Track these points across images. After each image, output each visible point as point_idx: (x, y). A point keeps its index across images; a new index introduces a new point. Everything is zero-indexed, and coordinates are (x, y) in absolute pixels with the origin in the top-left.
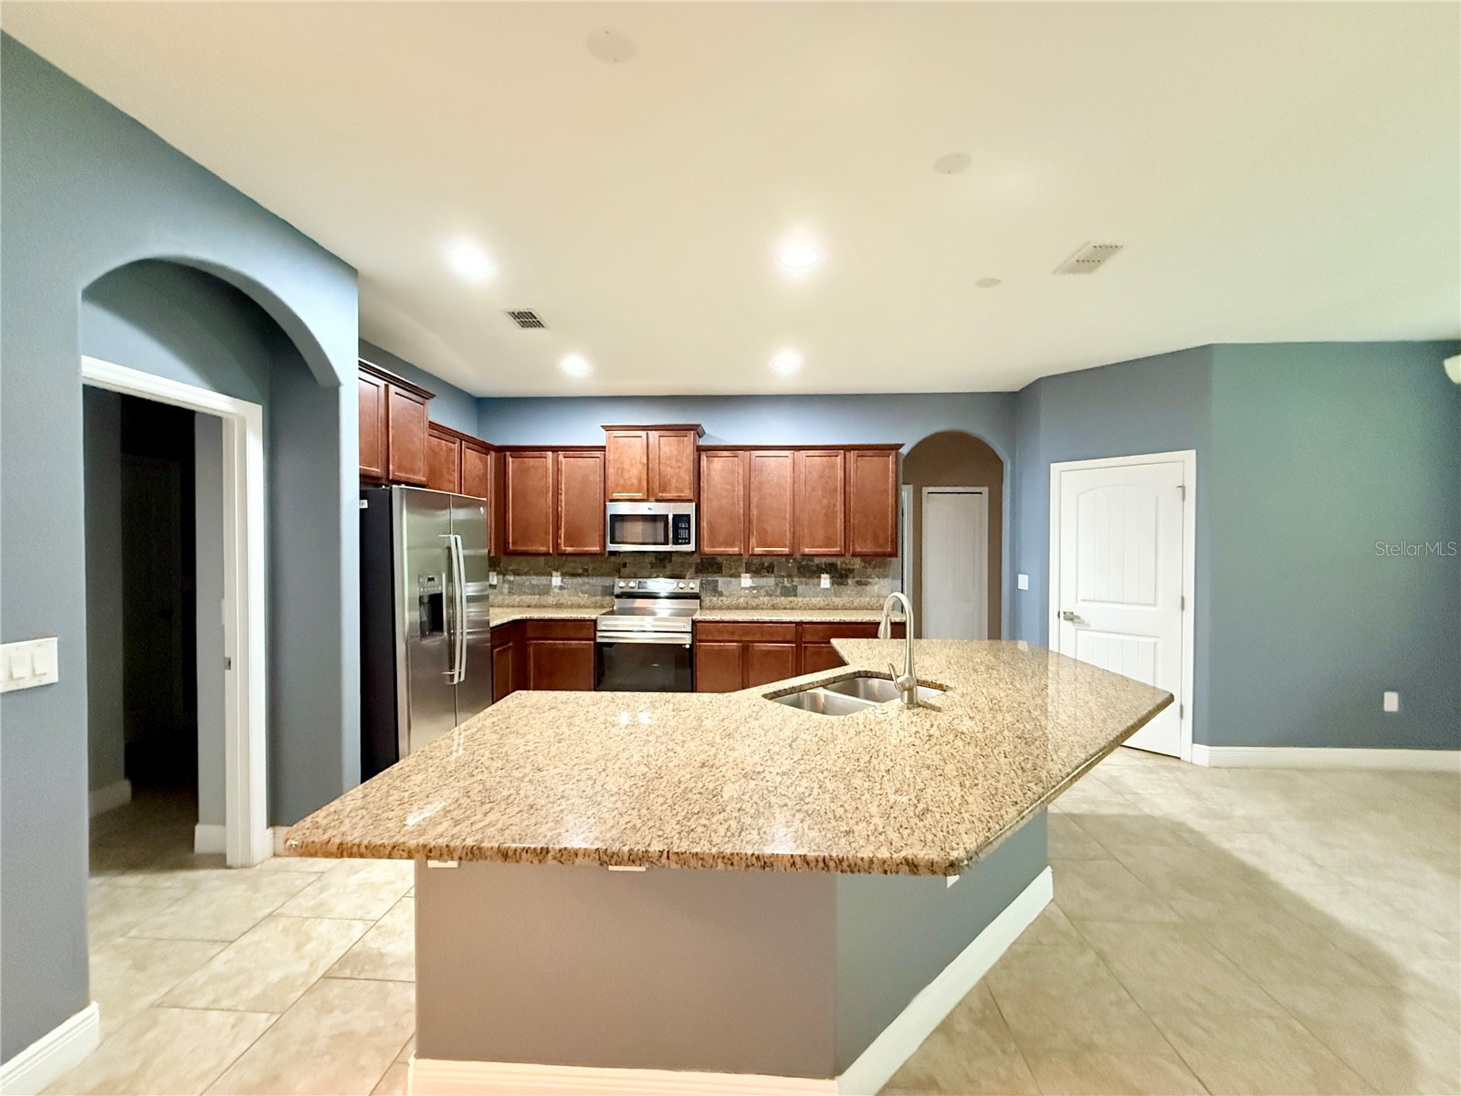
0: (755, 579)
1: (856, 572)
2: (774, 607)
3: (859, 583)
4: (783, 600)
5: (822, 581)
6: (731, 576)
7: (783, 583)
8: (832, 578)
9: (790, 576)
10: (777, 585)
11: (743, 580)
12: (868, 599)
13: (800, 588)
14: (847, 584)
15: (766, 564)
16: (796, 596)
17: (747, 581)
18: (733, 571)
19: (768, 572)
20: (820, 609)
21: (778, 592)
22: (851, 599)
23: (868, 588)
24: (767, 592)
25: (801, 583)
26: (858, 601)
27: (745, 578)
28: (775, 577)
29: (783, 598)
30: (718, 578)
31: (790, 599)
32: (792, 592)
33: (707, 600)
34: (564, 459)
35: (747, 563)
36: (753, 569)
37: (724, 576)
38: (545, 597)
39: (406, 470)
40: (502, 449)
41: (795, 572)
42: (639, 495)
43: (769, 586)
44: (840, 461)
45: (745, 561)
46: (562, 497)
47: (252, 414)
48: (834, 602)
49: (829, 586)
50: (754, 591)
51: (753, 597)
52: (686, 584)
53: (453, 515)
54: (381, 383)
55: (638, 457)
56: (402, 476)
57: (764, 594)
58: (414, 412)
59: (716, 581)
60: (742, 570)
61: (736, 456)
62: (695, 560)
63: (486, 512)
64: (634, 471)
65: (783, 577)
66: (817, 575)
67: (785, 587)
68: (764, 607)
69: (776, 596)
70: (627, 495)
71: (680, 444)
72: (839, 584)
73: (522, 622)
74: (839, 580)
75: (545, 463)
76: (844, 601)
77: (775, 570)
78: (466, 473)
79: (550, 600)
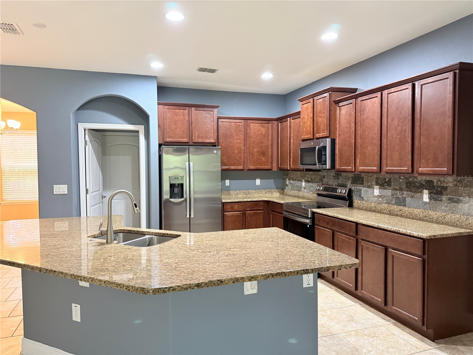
1: (449, 190)
2: (390, 213)
4: (396, 208)
5: (424, 196)
6: (369, 187)
7: (396, 194)
8: (430, 193)
9: (401, 189)
11: (375, 190)
12: (458, 216)
13: (408, 200)
14: (441, 201)
15: (387, 179)
16: (405, 206)
17: (377, 191)
18: (369, 183)
19: (388, 185)
20: (420, 219)
21: (393, 202)
22: (443, 214)
23: (460, 206)
24: (387, 200)
25: (409, 196)
26: (449, 216)
27: (376, 189)
28: (392, 189)
29: (396, 206)
30: (362, 188)
31: (401, 207)
32: (402, 202)
33: (356, 202)
34: (292, 121)
35: (376, 178)
36: (380, 183)
37: (365, 187)
38: (300, 192)
39: (202, 138)
40: (278, 120)
41: (404, 186)
42: (310, 136)
43: (388, 196)
44: (409, 92)
45: (375, 176)
46: (292, 140)
47: (141, 128)
48: (430, 215)
49: (428, 200)
50: (380, 199)
51: (379, 203)
52: (341, 190)
53: (192, 154)
54: (187, 108)
55: (310, 114)
56: (200, 140)
57: (385, 202)
58: (208, 115)
59: (361, 190)
60: (374, 183)
61: (351, 103)
62: (351, 175)
63: (219, 153)
64: (309, 123)
65: (396, 190)
66: (420, 190)
67: (397, 198)
68: (385, 212)
69: (392, 204)
70: (306, 137)
71: (324, 101)
72: (436, 200)
73: (268, 202)
74: (436, 196)
75: (287, 124)
76: (437, 215)
77: (392, 184)
78: (251, 134)
79: (301, 194)
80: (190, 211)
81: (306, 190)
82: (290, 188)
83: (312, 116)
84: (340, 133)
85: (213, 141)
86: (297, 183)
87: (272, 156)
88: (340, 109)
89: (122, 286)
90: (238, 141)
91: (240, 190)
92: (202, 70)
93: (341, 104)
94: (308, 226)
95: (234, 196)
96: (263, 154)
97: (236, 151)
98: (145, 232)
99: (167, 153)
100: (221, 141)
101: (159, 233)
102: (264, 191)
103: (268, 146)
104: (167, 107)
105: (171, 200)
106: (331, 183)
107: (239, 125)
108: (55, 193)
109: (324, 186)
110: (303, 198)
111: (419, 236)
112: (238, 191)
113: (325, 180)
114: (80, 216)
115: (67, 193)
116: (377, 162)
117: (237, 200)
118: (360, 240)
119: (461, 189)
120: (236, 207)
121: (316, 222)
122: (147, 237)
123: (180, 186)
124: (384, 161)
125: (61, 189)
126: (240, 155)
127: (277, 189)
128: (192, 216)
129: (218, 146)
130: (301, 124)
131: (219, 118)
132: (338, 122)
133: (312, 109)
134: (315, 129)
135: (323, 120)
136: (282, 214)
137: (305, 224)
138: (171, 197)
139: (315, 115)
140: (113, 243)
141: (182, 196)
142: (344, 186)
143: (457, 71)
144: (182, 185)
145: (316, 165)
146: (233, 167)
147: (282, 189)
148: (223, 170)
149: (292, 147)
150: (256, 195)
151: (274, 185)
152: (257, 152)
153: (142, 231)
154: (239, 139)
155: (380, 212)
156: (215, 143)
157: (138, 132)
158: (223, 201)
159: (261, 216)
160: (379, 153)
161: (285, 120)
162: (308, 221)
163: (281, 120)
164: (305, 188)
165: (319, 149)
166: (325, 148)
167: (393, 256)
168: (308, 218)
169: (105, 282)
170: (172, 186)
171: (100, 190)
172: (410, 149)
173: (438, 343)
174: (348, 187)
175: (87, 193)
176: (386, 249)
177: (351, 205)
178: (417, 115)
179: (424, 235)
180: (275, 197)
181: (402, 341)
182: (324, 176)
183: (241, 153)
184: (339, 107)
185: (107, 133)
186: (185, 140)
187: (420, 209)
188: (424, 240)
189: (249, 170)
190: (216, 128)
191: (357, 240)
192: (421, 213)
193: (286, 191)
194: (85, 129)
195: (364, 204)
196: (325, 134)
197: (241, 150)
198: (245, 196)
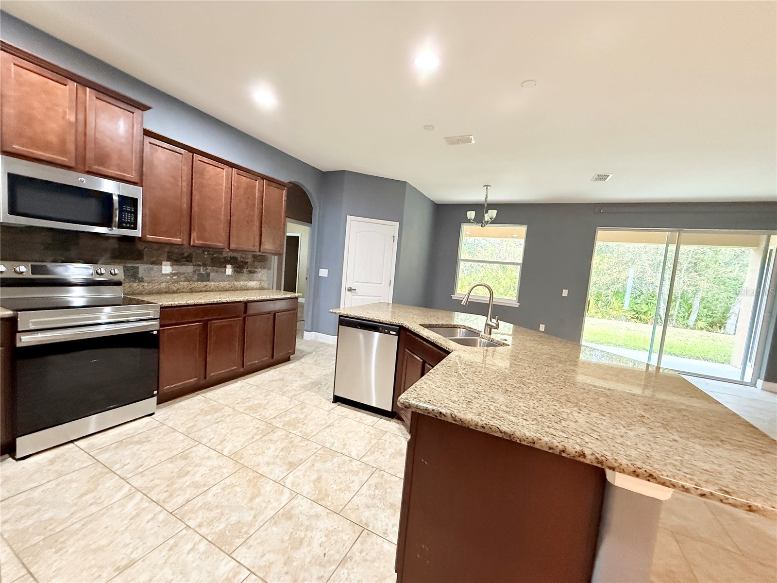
0: (176, 267)
1: (248, 264)
3: (250, 272)
5: (227, 270)
6: (153, 263)
8: (233, 268)
9: (205, 265)
10: (194, 272)
11: (163, 267)
12: (255, 282)
13: (212, 275)
14: (243, 272)
15: (186, 255)
16: (209, 281)
17: (167, 268)
18: (155, 259)
19: (187, 261)
21: (195, 278)
22: (244, 283)
24: (186, 278)
25: (213, 271)
26: (249, 284)
27: (166, 265)
29: (199, 283)
30: (138, 265)
32: (205, 278)
33: (127, 285)
36: (174, 258)
37: (147, 264)
41: (209, 262)
42: (63, 160)
43: (188, 273)
48: (235, 285)
49: (230, 273)
50: (175, 277)
51: (174, 282)
57: (183, 279)
60: (164, 259)
61: (181, 154)
65: (200, 266)
66: (224, 265)
67: (200, 274)
69: (195, 281)
74: (239, 269)
76: (241, 284)
77: (193, 260)
88: (152, 148)
94: (155, 332)
167: (278, 317)
168: (155, 319)
195: (148, 287)
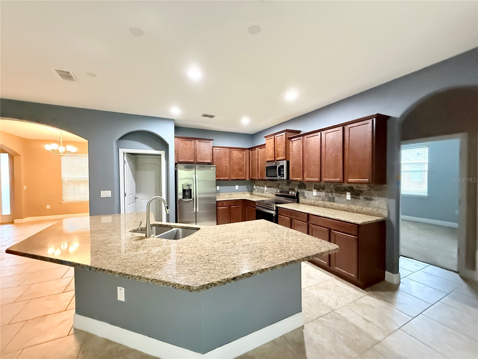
0: (318, 192)
1: (364, 193)
2: (324, 207)
3: (366, 199)
4: (328, 203)
5: (347, 196)
6: (309, 190)
7: (328, 195)
8: (351, 194)
9: (331, 192)
10: (326, 195)
11: (313, 192)
12: (371, 209)
13: (336, 198)
14: (359, 199)
15: (322, 186)
16: (334, 202)
17: (315, 193)
18: (310, 188)
19: (323, 190)
20: (345, 210)
21: (326, 200)
23: (372, 202)
24: (322, 199)
25: (336, 196)
27: (315, 192)
28: (325, 192)
29: (328, 202)
31: (331, 203)
32: (332, 200)
33: (301, 199)
34: (259, 150)
35: (315, 185)
36: (317, 188)
37: (307, 190)
38: (263, 194)
39: (203, 159)
40: (249, 149)
41: (334, 190)
42: (272, 159)
43: (323, 196)
44: (341, 132)
45: (314, 184)
46: (259, 162)
47: (163, 153)
48: (352, 208)
49: (350, 199)
50: (317, 198)
51: (317, 200)
52: (292, 193)
53: (197, 170)
54: (193, 140)
55: (272, 146)
56: (202, 161)
57: (321, 199)
58: (206, 145)
59: (304, 192)
60: (313, 188)
61: (300, 139)
62: (298, 183)
63: (215, 169)
64: (271, 151)
65: (329, 192)
66: (344, 192)
67: (329, 197)
68: (321, 205)
69: (326, 201)
70: (270, 159)
71: (282, 138)
72: (355, 198)
73: (244, 201)
74: (355, 196)
75: (256, 152)
76: (357, 208)
77: (325, 188)
78: (233, 157)
79: (264, 195)
80: (196, 207)
81: (267, 192)
82: (257, 191)
83: (273, 147)
84: (293, 157)
85: (210, 161)
86: (261, 188)
87: (246, 171)
88: (292, 143)
89: (168, 284)
90: (225, 162)
91: (226, 193)
92: (205, 116)
93: (292, 140)
94: (274, 216)
95: (222, 196)
96: (241, 170)
97: (224, 168)
98: (172, 226)
99: (181, 169)
100: (215, 161)
101: (183, 227)
102: (240, 193)
103: (243, 165)
104: (180, 139)
105: (183, 200)
106: (284, 188)
107: (226, 152)
108: (101, 196)
109: (280, 190)
110: (266, 197)
111: (355, 223)
112: (225, 193)
113: (280, 186)
114: (120, 213)
115: (111, 196)
116: (318, 175)
117: (225, 199)
118: (311, 224)
119: (373, 192)
120: (225, 203)
121: (279, 213)
122: (174, 229)
123: (189, 190)
124: (323, 175)
125: (106, 194)
126: (226, 170)
127: (248, 191)
128: (197, 210)
129: (213, 165)
130: (266, 151)
131: (213, 147)
132: (291, 151)
133: (274, 142)
134: (276, 155)
135: (281, 149)
136: (255, 208)
137: (272, 215)
138: (183, 198)
139: (276, 146)
140: (151, 237)
141: (191, 197)
142: (293, 190)
143: (374, 119)
144: (191, 190)
145: (277, 177)
146: (222, 178)
147: (251, 191)
148: (217, 180)
149: (259, 166)
150: (236, 196)
151: (246, 189)
152: (237, 169)
153: (170, 225)
154: (226, 161)
155: (317, 206)
156: (211, 163)
157: (160, 155)
158: (217, 200)
159: (240, 209)
160: (320, 170)
161: (254, 149)
162: (273, 212)
163: (251, 149)
164: (266, 191)
165: (279, 167)
166: (283, 166)
167: (335, 235)
168: (274, 210)
169: (152, 280)
170: (184, 191)
171: (133, 194)
172: (342, 168)
173: (367, 291)
174: (296, 190)
175: (125, 195)
176: (330, 230)
177: (298, 202)
178: (346, 146)
179: (358, 222)
180: (247, 196)
181: (345, 291)
182: (279, 184)
183: (227, 169)
184: (292, 141)
185: (139, 156)
186: (192, 161)
187: (345, 204)
188: (358, 226)
189: (232, 180)
190: (211, 153)
191: (308, 225)
192: (346, 206)
193: (253, 192)
194: (124, 153)
195: (307, 201)
196: (283, 158)
197: (227, 167)
198: (229, 196)
